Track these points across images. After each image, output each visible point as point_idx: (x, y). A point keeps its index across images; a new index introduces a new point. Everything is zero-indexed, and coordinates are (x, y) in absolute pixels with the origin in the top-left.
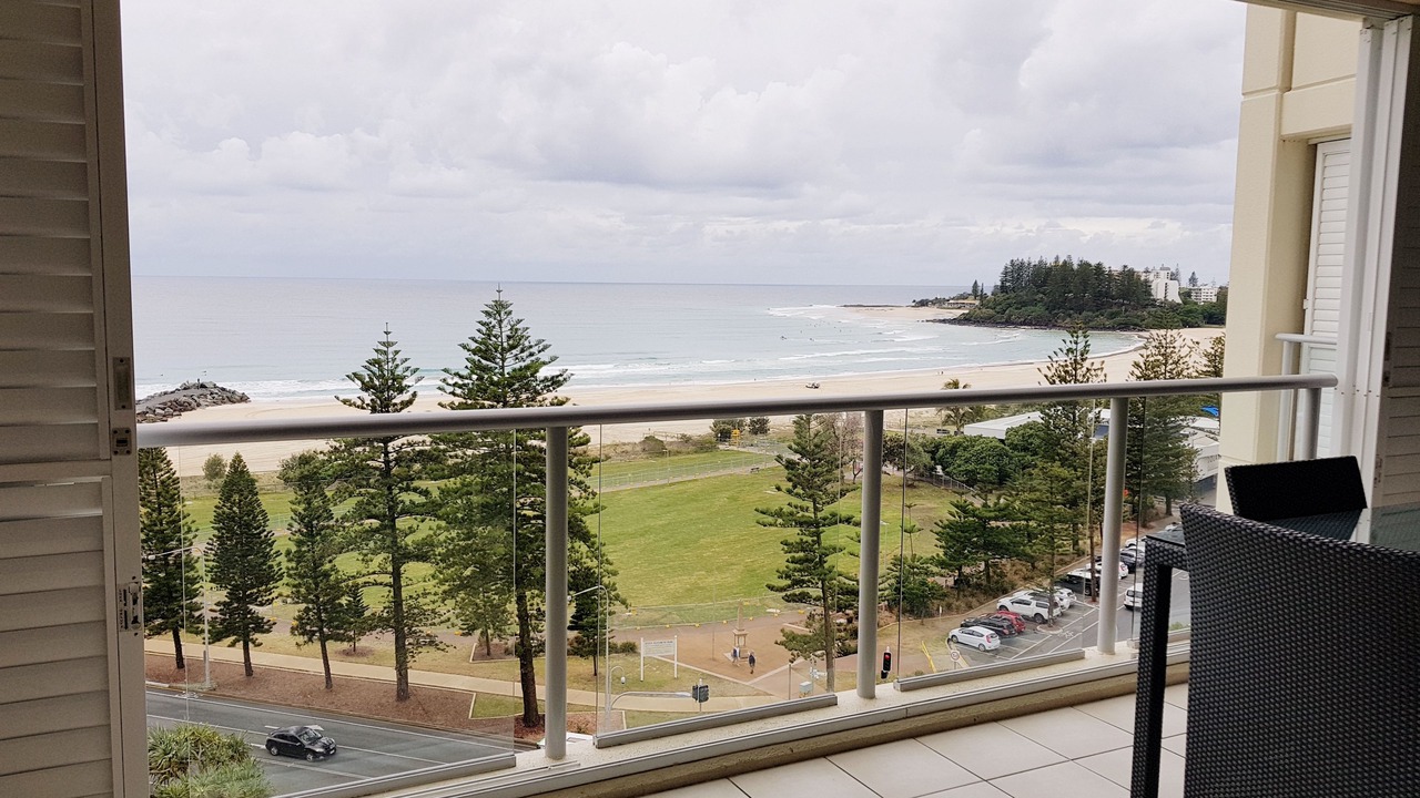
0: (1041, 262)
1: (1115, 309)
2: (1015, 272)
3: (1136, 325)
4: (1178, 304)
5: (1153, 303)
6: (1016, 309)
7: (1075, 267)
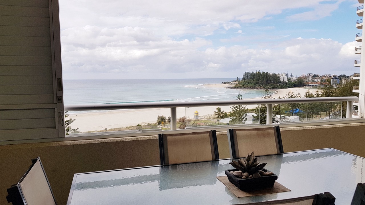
0: (253, 72)
1: (271, 84)
2: (247, 75)
3: (276, 88)
4: (287, 82)
5: (280, 82)
6: (247, 84)
7: (261, 73)
